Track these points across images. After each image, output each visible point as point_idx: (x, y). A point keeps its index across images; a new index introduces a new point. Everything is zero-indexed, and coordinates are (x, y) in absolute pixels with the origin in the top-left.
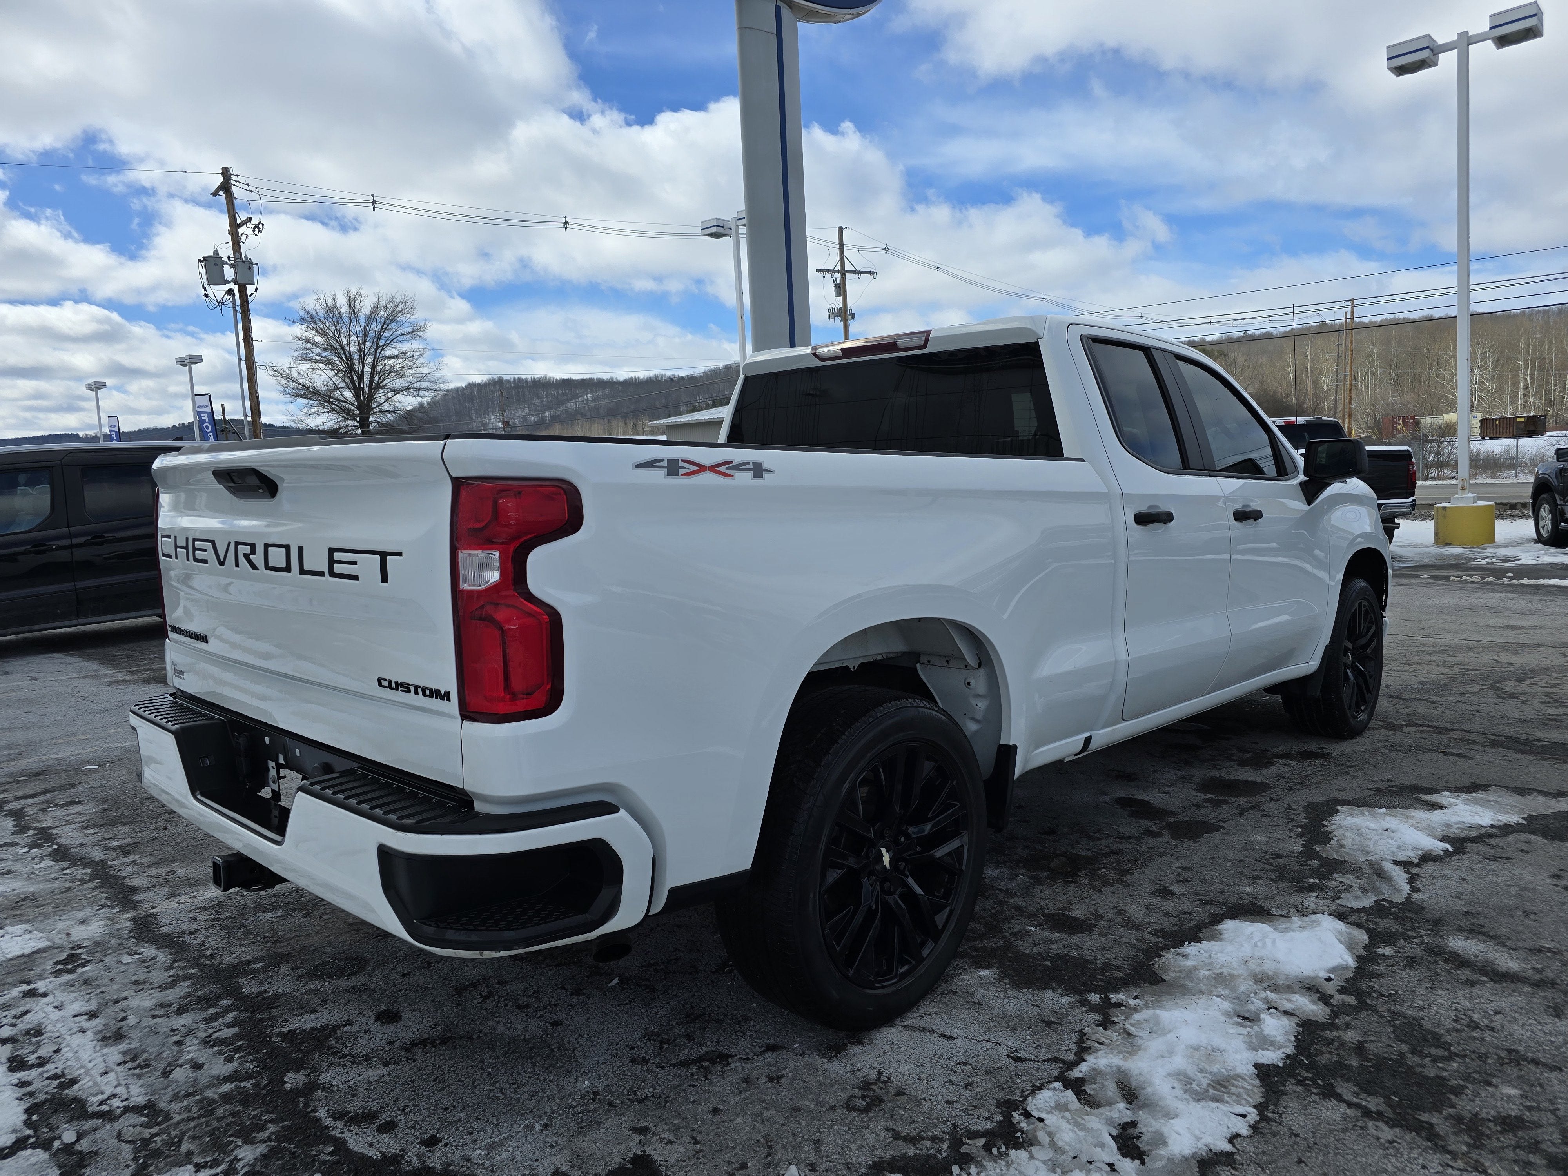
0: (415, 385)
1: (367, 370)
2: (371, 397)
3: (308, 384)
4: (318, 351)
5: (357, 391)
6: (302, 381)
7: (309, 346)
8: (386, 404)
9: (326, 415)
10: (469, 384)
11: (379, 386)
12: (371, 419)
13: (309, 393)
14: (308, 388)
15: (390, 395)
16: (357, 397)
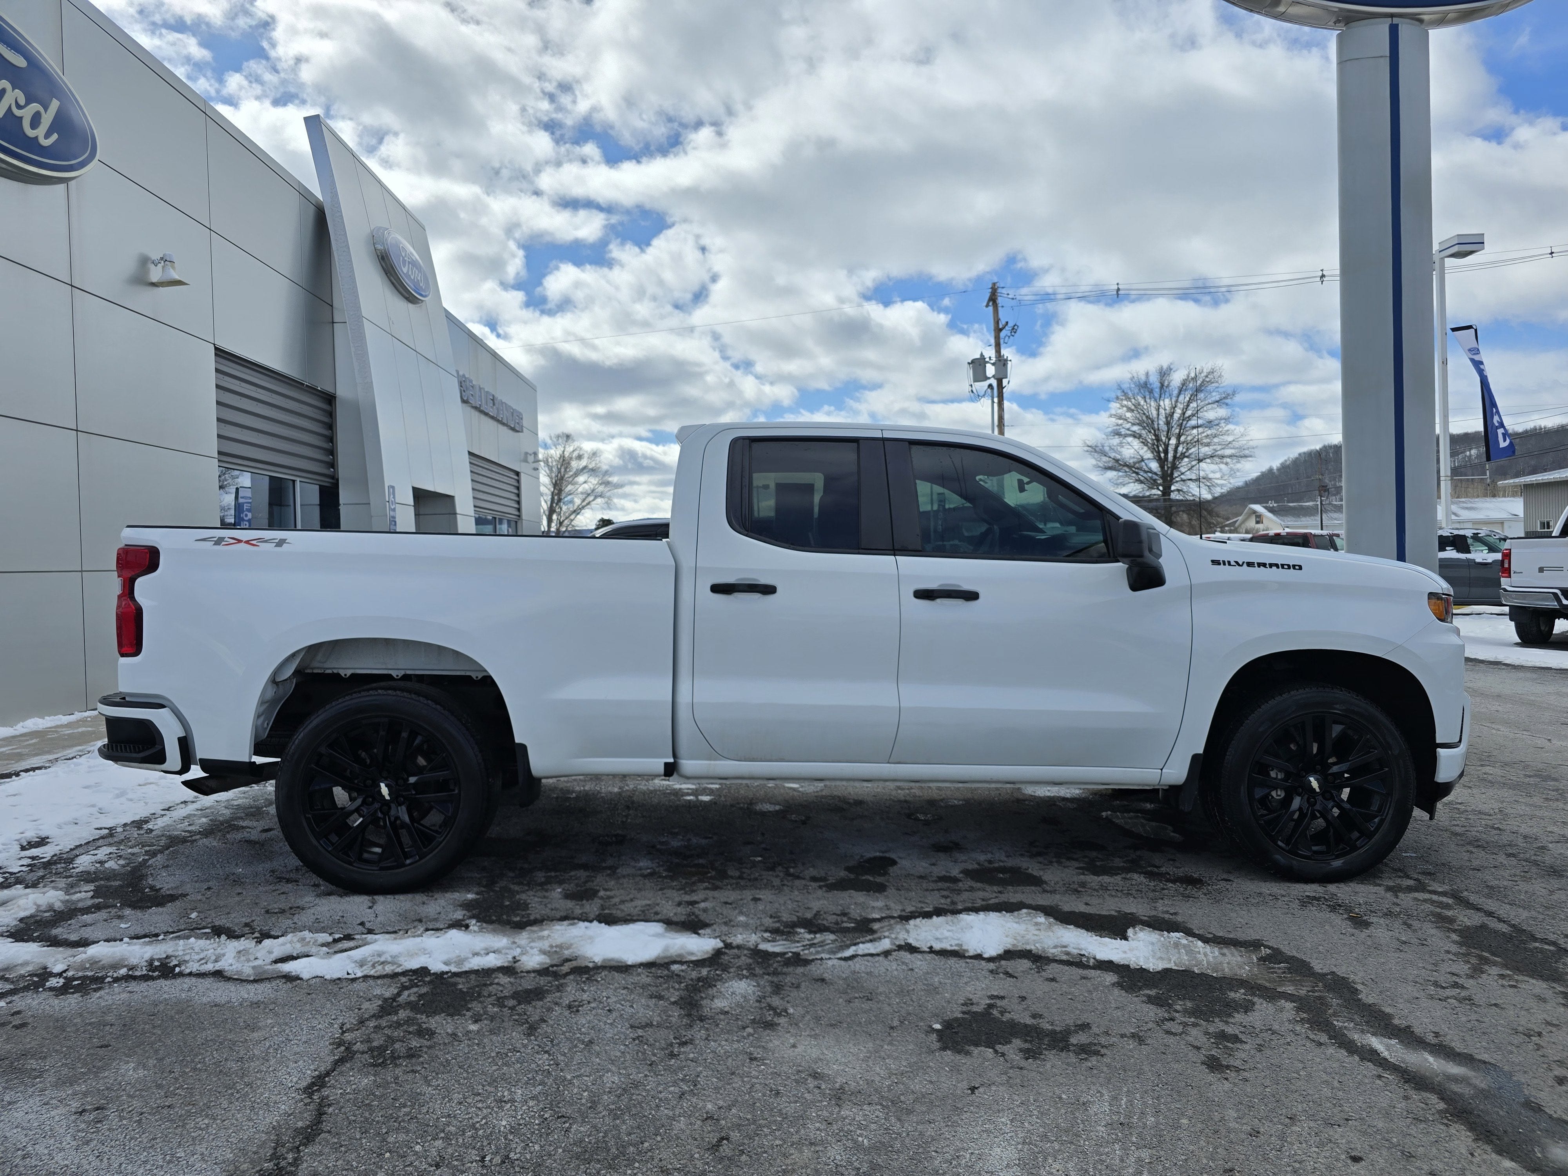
0: (1219, 453)
1: (1173, 441)
2: (1174, 467)
3: (1118, 457)
4: (1128, 426)
5: (1162, 462)
6: (1113, 455)
7: (1120, 422)
8: (1188, 473)
9: (1132, 484)
10: (1325, 447)
11: (1183, 455)
12: (1173, 488)
13: (1118, 465)
14: (1117, 461)
15: (1194, 463)
16: (1162, 467)
